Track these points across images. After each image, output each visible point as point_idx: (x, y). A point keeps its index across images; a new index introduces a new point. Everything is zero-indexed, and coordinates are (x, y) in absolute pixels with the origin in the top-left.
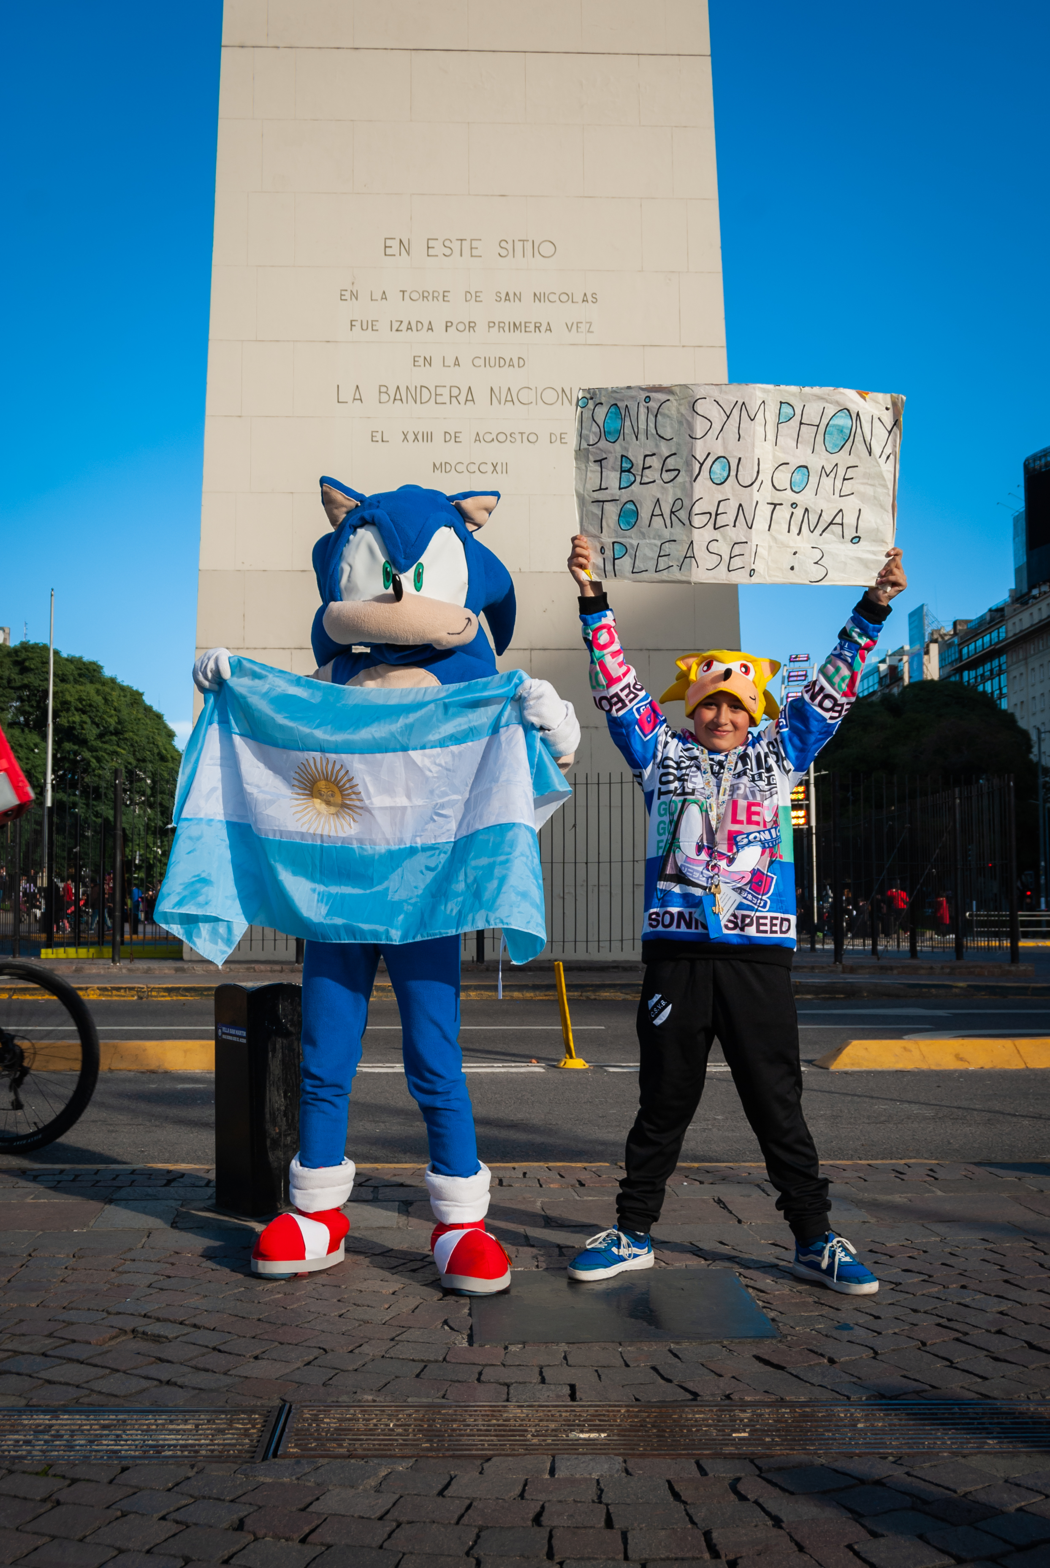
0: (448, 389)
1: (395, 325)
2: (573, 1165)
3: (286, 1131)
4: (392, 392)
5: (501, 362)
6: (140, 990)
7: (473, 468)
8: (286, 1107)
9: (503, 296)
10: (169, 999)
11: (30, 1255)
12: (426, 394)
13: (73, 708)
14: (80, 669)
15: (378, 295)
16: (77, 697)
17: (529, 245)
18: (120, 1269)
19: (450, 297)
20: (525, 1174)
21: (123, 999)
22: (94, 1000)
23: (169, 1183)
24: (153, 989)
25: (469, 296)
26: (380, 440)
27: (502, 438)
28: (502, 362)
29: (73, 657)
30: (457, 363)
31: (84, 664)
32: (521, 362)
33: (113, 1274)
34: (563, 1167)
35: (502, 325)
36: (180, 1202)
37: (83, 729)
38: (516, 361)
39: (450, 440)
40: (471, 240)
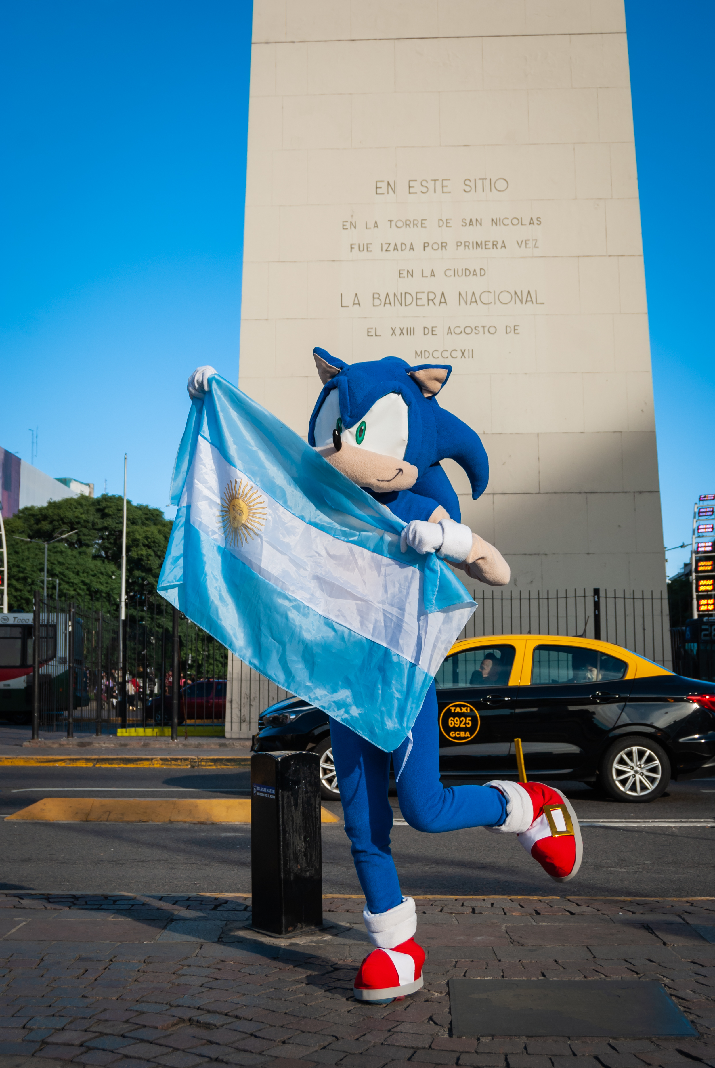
0: (426, 294)
1: (385, 247)
2: (531, 898)
3: (305, 867)
4: (383, 298)
5: (467, 272)
6: (192, 761)
7: (446, 354)
8: (306, 849)
9: (468, 222)
10: (214, 767)
11: (111, 961)
12: (409, 299)
13: (141, 544)
14: (147, 514)
15: (371, 225)
16: (144, 536)
17: (487, 183)
18: (179, 972)
19: (426, 224)
20: (492, 904)
21: (179, 767)
22: (157, 768)
23: (216, 907)
24: (202, 760)
25: (441, 223)
26: (374, 335)
27: (468, 330)
28: (468, 273)
29: (141, 506)
30: (433, 274)
31: (150, 510)
32: (483, 272)
33: (174, 976)
34: (523, 899)
35: (467, 244)
36: (224, 923)
37: (148, 560)
38: (478, 272)
39: (428, 333)
40: (443, 180)
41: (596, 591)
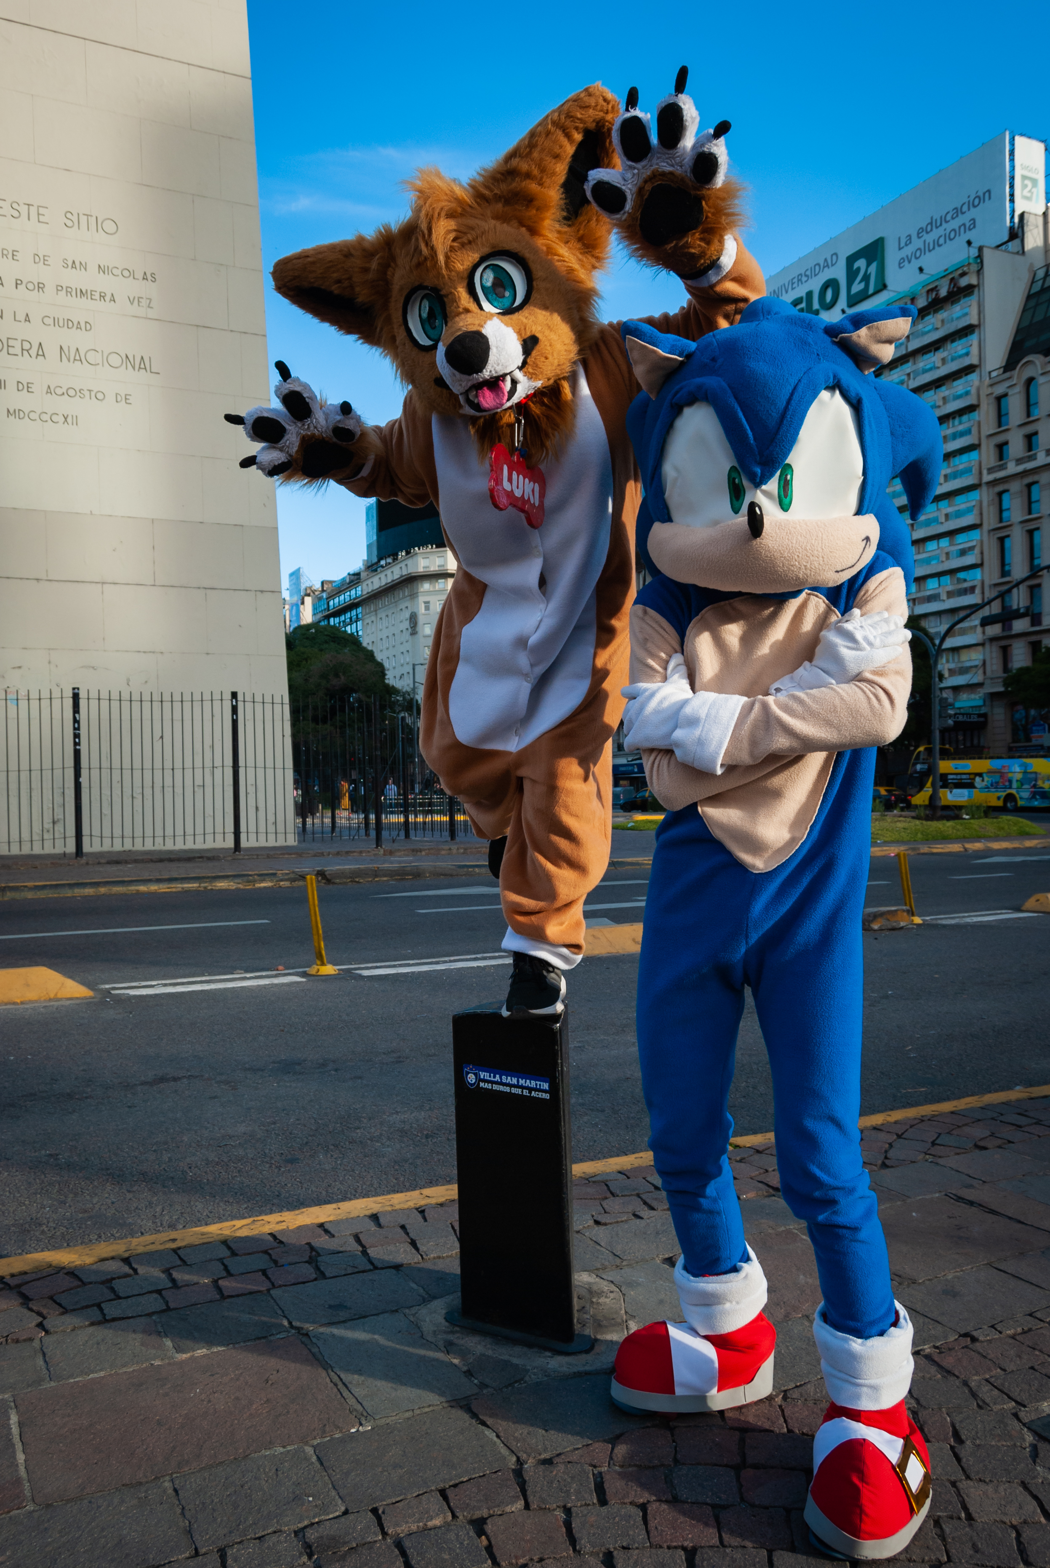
0: (19, 342)
5: (69, 323)
7: (45, 417)
9: (70, 264)
17: (93, 220)
19: (19, 256)
25: (37, 259)
28: (70, 324)
30: (27, 319)
35: (69, 290)
38: (83, 325)
39: (22, 389)
40: (38, 207)
41: (234, 695)
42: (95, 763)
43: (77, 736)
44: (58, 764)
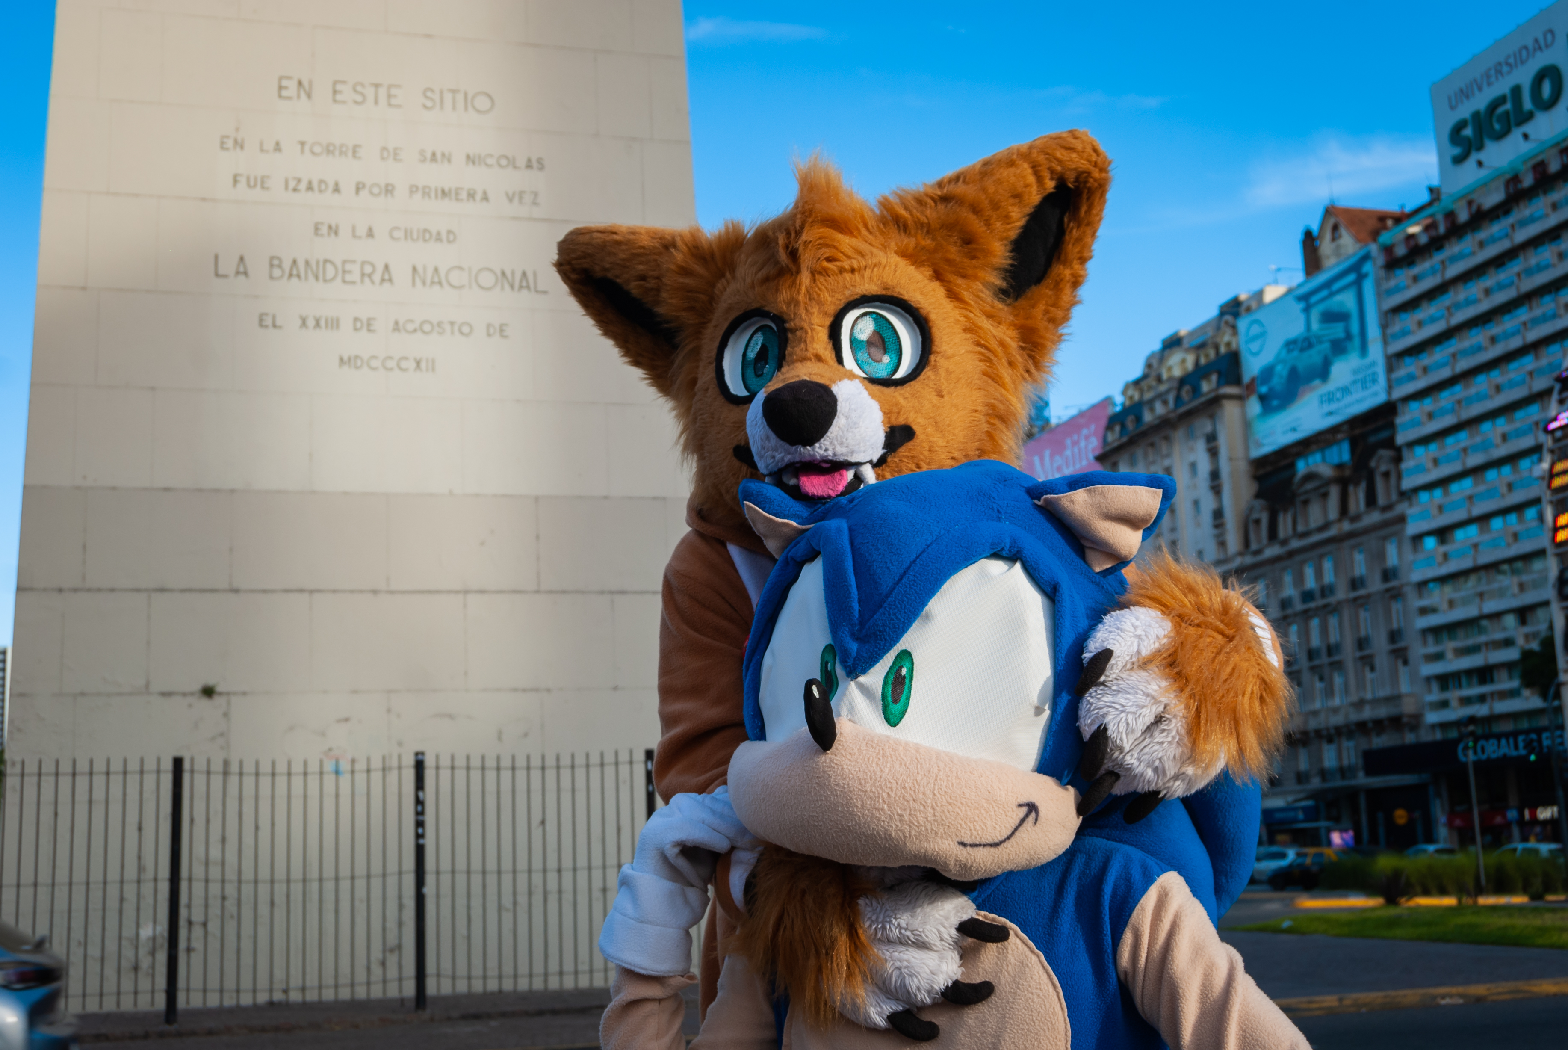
0: (359, 265)
1: (292, 184)
4: (287, 265)
5: (425, 235)
7: (391, 364)
9: (429, 155)
12: (330, 271)
15: (269, 145)
17: (460, 97)
19: (361, 152)
25: (385, 154)
26: (271, 325)
28: (427, 236)
30: (370, 234)
32: (451, 237)
35: (427, 190)
38: (444, 235)
39: (361, 328)
40: (390, 87)
41: (649, 755)
42: (446, 865)
43: (420, 824)
44: (392, 867)
